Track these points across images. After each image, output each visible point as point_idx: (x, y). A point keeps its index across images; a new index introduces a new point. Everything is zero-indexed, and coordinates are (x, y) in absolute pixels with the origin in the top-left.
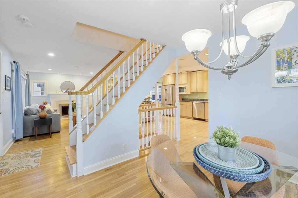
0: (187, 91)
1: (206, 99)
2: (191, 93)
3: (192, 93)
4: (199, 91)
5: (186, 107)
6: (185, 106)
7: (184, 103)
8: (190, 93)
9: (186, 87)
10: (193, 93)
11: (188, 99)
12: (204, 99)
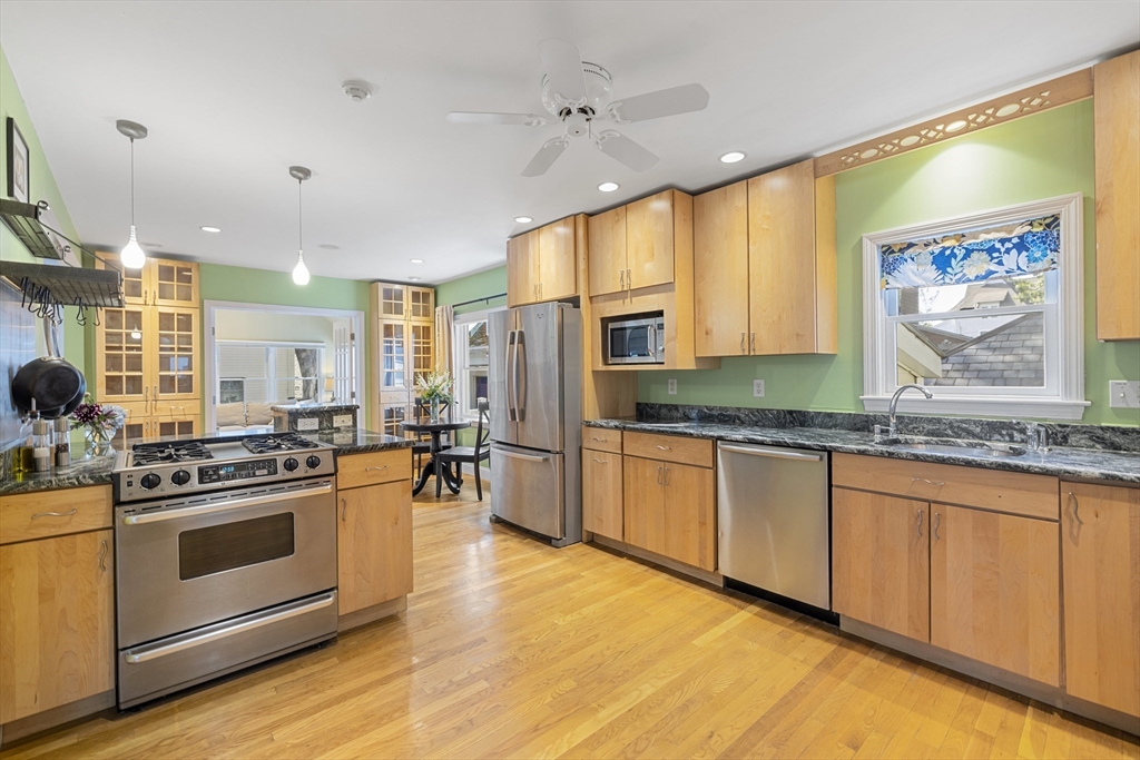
0: (674, 350)
1: (830, 415)
2: (698, 359)
3: (714, 366)
4: (765, 347)
5: (665, 480)
6: (650, 471)
7: (647, 445)
8: (692, 366)
9: (660, 314)
10: (718, 361)
11: (676, 407)
12: (813, 408)
